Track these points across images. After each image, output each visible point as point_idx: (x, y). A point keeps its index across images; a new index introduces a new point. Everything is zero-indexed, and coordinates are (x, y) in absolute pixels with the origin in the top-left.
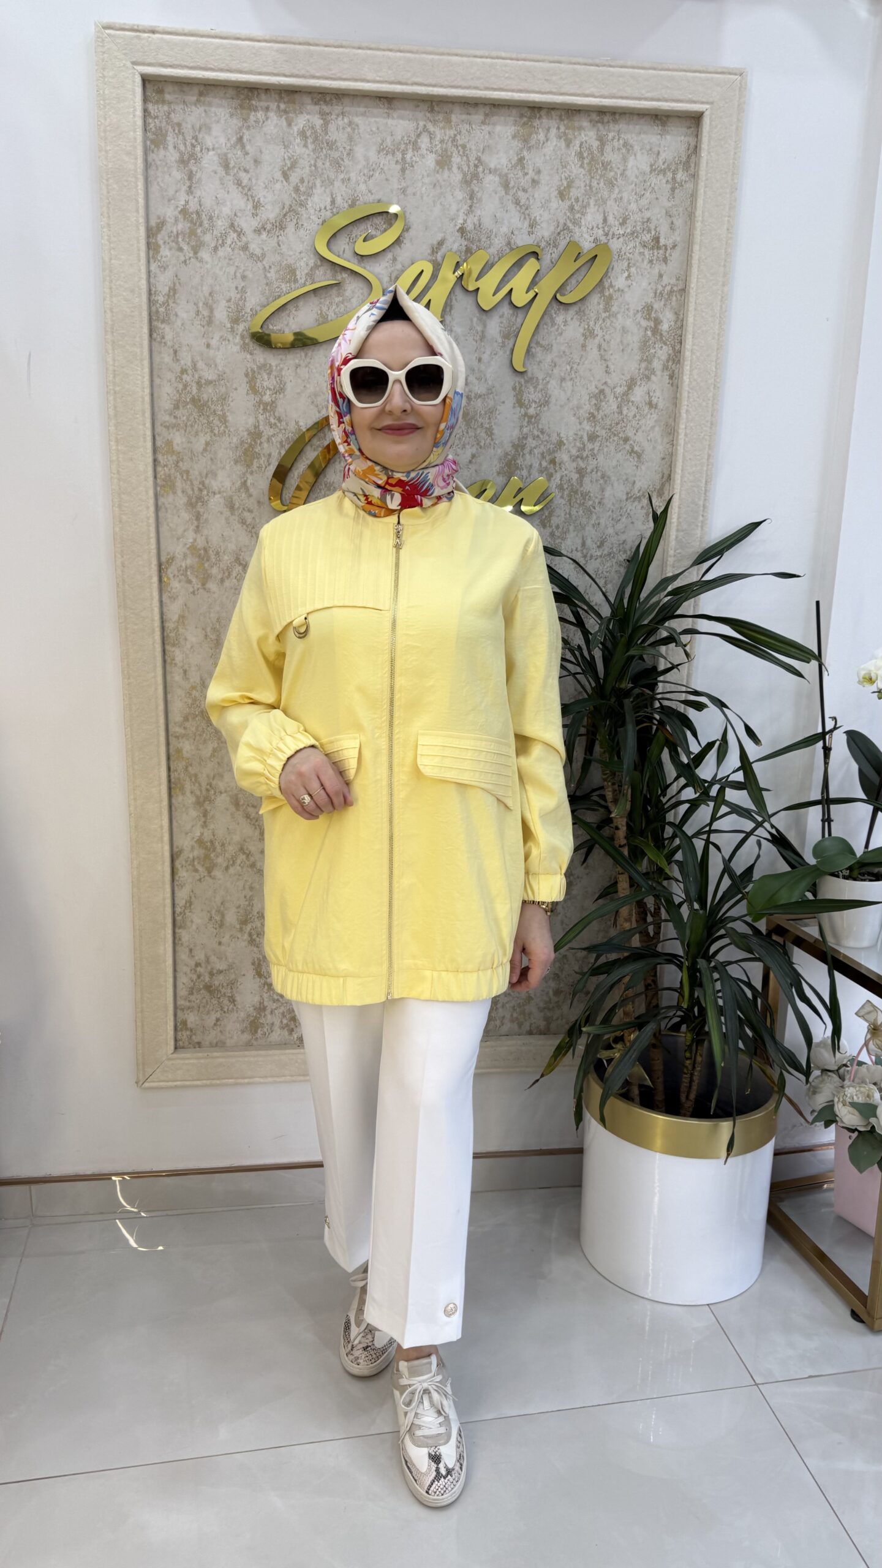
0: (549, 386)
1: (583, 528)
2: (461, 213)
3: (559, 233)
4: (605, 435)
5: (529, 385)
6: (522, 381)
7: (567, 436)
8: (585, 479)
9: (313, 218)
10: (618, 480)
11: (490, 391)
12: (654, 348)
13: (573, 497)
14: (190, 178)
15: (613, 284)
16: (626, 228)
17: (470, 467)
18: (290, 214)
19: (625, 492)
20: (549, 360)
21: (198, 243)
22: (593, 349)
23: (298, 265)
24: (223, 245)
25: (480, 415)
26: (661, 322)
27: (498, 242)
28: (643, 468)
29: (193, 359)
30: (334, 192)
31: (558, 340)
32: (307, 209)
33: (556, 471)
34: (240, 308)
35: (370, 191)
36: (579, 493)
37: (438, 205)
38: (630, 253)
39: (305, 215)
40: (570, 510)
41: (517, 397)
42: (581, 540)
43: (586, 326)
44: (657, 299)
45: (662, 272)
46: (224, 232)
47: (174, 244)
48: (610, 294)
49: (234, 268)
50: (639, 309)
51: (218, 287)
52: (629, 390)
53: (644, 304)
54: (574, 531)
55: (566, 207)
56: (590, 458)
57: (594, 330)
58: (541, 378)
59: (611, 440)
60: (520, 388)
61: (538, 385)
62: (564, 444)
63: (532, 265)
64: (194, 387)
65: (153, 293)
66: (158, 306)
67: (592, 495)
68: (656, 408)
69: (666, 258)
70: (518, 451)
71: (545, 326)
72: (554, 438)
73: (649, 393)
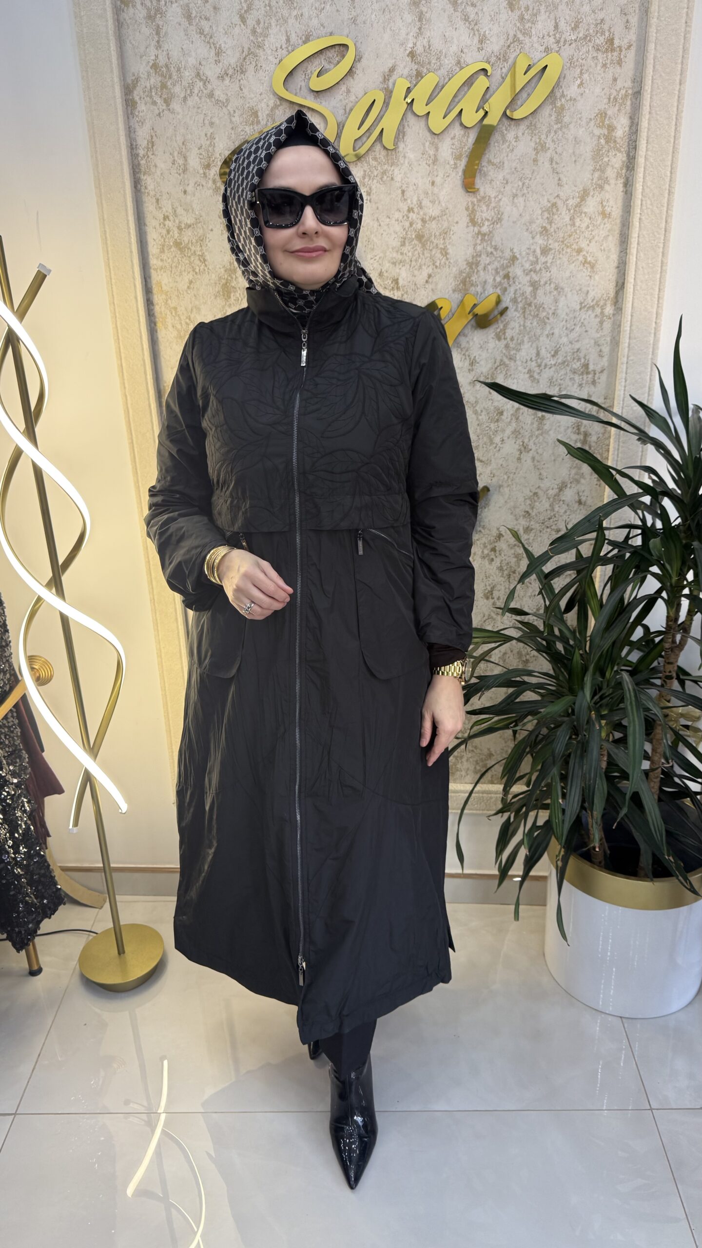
0: (501, 204)
1: (538, 339)
2: (410, 37)
3: (509, 46)
4: (557, 248)
5: (482, 203)
6: (475, 200)
7: (520, 251)
8: (539, 291)
9: (270, 58)
10: (571, 291)
11: (444, 213)
12: (608, 156)
13: (527, 310)
14: (158, 33)
15: (565, 93)
16: (579, 33)
17: (427, 286)
18: (250, 55)
19: (579, 302)
20: (500, 177)
21: (170, 95)
22: (545, 163)
23: (259, 106)
24: (191, 95)
25: (435, 236)
26: (616, 128)
27: (448, 63)
28: (597, 277)
29: (172, 205)
30: (288, 30)
31: (509, 158)
32: (264, 50)
33: (510, 286)
34: (210, 154)
35: (322, 25)
36: (533, 305)
37: (388, 30)
38: (583, 59)
39: (263, 57)
40: (525, 322)
41: (470, 216)
42: (535, 351)
43: (538, 141)
44: (611, 104)
45: (617, 76)
46: (191, 82)
47: (148, 98)
48: (561, 105)
49: (202, 116)
50: (592, 117)
51: (189, 136)
52: (582, 201)
53: (597, 111)
54: (529, 342)
55: (517, 18)
56: (544, 271)
57: (545, 143)
58: (493, 196)
59: (564, 252)
60: (473, 207)
61: (491, 203)
62: (517, 259)
63: (482, 83)
64: (176, 231)
65: (134, 147)
66: (140, 158)
67: (546, 306)
68: (609, 217)
69: (620, 59)
70: (472, 269)
71: (496, 144)
72: (508, 254)
73: (602, 203)
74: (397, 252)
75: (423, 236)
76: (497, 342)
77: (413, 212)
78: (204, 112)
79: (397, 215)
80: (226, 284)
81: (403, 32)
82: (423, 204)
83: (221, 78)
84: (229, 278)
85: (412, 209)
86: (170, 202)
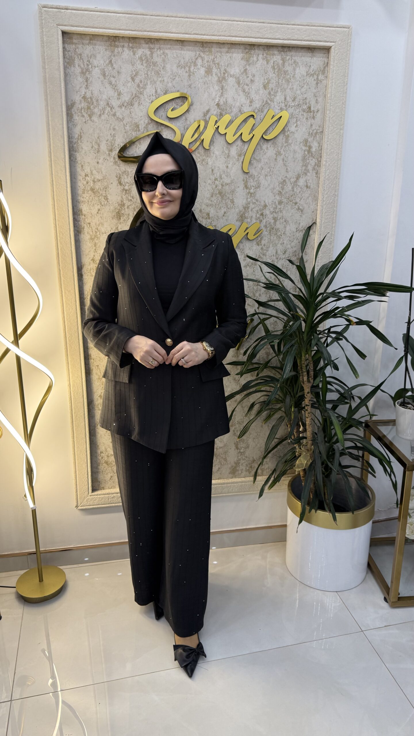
0: (260, 179)
1: (277, 245)
2: (217, 97)
3: (264, 106)
4: (286, 202)
5: (250, 178)
7: (268, 202)
8: (277, 222)
9: (147, 99)
10: (292, 222)
11: (232, 182)
12: (309, 160)
13: (272, 231)
14: (87, 81)
15: (290, 129)
16: (295, 103)
17: (223, 218)
18: (136, 98)
19: (296, 228)
20: (260, 166)
21: (92, 113)
22: (280, 161)
23: (140, 123)
24: (104, 113)
25: (228, 193)
26: (312, 147)
27: (235, 110)
28: (304, 216)
29: (90, 169)
30: (156, 87)
31: (264, 157)
32: (143, 95)
33: (263, 219)
34: (112, 144)
35: (174, 86)
36: (274, 229)
37: (206, 93)
38: (297, 115)
39: (143, 99)
40: (270, 237)
41: (245, 184)
42: (275, 251)
43: (277, 150)
44: (310, 136)
45: (312, 124)
46: (104, 107)
47: (80, 113)
48: (288, 135)
49: (109, 125)
50: (302, 141)
51: (102, 134)
52: (297, 180)
53: (304, 139)
54: (272, 247)
55: (267, 93)
56: (279, 212)
57: (281, 152)
58: (256, 175)
59: (289, 204)
60: (246, 180)
61: (255, 178)
62: (267, 206)
63: (251, 121)
64: (92, 182)
65: (70, 137)
66: (73, 144)
67: (280, 230)
68: (309, 188)
69: (314, 116)
70: (246, 210)
71: (258, 150)
72: (263, 203)
73: (306, 181)
74: (209, 200)
75: (222, 193)
76: (257, 246)
77: (217, 180)
78: (110, 123)
79: (209, 181)
80: (119, 212)
81: (214, 94)
82: (222, 177)
83: (120, 107)
84: (121, 209)
85: (217, 179)
86: (89, 168)
